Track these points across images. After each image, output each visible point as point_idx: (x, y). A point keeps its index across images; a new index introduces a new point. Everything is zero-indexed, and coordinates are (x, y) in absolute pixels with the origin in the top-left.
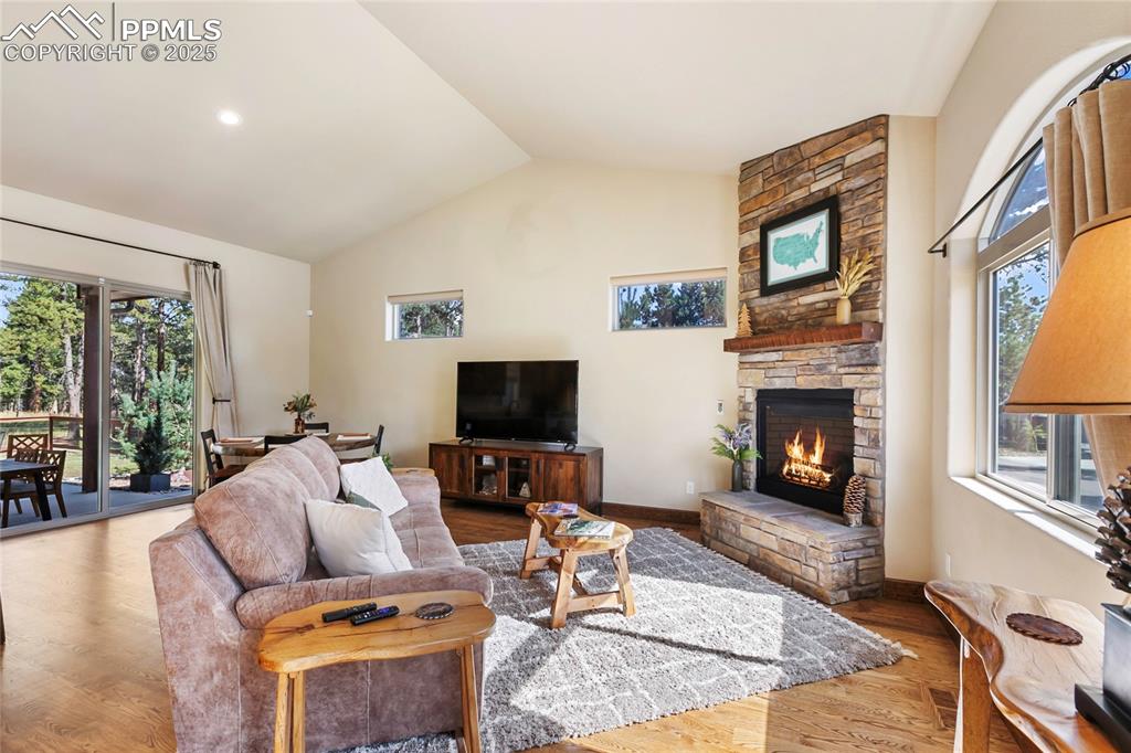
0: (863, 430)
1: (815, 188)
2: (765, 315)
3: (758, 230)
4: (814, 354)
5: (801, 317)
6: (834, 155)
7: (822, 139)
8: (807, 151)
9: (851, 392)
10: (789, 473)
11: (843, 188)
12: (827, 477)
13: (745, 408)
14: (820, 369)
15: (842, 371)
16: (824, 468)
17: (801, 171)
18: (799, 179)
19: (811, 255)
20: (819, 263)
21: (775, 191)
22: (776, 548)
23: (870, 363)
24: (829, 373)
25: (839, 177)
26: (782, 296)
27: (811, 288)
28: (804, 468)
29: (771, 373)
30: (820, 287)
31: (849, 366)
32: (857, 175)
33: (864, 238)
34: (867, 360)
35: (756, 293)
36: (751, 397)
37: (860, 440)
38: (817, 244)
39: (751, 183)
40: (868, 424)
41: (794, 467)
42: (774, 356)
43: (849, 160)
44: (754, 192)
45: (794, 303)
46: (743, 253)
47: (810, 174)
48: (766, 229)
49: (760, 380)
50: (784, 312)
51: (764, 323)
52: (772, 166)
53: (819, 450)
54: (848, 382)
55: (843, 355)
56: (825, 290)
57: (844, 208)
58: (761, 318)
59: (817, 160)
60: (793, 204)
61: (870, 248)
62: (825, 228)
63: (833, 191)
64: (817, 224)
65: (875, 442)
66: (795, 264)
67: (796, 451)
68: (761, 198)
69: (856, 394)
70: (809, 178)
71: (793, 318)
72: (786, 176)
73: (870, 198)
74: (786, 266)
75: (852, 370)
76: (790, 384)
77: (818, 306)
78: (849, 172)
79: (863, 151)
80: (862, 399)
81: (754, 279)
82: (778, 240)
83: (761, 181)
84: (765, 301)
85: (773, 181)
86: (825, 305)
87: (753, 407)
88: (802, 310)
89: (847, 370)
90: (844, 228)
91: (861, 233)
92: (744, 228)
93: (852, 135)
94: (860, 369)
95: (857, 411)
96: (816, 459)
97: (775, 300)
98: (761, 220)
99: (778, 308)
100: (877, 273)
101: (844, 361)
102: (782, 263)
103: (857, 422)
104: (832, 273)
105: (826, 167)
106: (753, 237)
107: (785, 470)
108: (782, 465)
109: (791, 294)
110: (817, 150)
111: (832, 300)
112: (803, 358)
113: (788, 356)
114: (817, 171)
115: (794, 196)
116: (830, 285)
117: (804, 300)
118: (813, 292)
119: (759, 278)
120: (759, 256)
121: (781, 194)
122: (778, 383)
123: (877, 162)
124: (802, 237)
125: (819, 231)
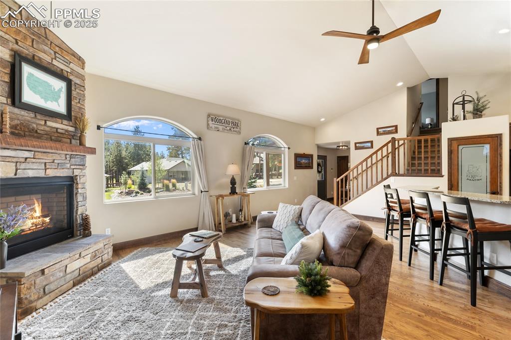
1: (55, 62)
4: (60, 156)
9: (71, 178)
12: (47, 219)
14: (62, 165)
15: (72, 167)
16: (44, 216)
17: (46, 45)
18: (45, 47)
19: (56, 101)
20: (60, 107)
23: (84, 164)
24: (66, 168)
25: (69, 70)
27: (55, 119)
29: (23, 166)
30: (60, 121)
31: (77, 165)
32: (76, 77)
33: (81, 109)
34: (82, 163)
37: (80, 199)
38: (60, 97)
40: (83, 191)
42: (26, 154)
43: (72, 66)
45: (42, 123)
48: (19, 58)
49: (8, 170)
50: (35, 126)
51: (17, 127)
54: (77, 172)
55: (74, 160)
56: (62, 123)
59: (57, 49)
60: (39, 57)
62: (64, 90)
63: (66, 74)
64: (61, 86)
65: (86, 198)
69: (78, 178)
71: (42, 132)
72: (33, 35)
75: (78, 167)
76: (41, 174)
78: (73, 72)
80: (80, 181)
82: (31, 75)
86: (63, 132)
88: (48, 129)
89: (75, 167)
91: (79, 105)
93: (74, 56)
95: (79, 186)
96: (37, 213)
98: (10, 45)
101: (73, 163)
102: (35, 92)
104: (68, 116)
105: (63, 59)
109: (39, 116)
110: (57, 43)
111: (67, 131)
112: (48, 159)
113: (39, 155)
114: (57, 55)
115: (42, 55)
116: (65, 122)
117: (49, 123)
118: (56, 122)
119: (7, 89)
120: (8, 71)
121: (29, 43)
122: (30, 173)
123: (82, 78)
124: (51, 86)
125: (60, 90)
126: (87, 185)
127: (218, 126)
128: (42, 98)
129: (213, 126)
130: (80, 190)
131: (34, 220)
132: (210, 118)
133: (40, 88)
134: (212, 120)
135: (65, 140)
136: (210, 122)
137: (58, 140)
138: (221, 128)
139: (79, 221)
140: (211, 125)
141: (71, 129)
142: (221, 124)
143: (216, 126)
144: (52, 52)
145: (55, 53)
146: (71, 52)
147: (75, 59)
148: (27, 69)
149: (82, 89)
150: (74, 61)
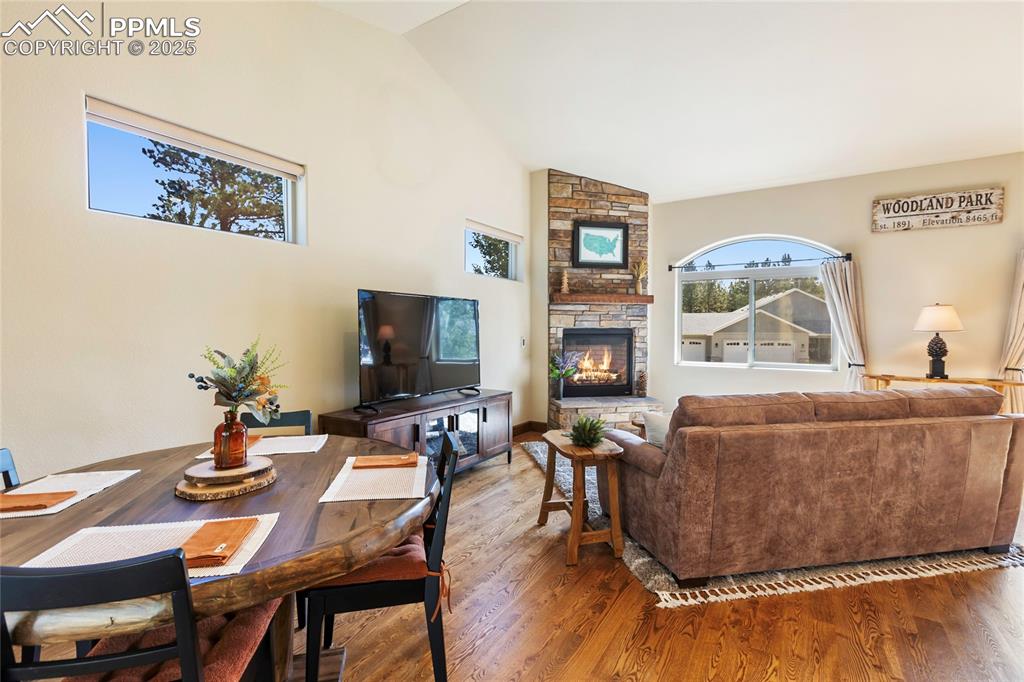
0: (640, 348)
1: (612, 213)
2: (577, 280)
3: (571, 223)
4: (615, 308)
5: (602, 285)
6: (625, 200)
7: (616, 187)
8: (607, 189)
9: (633, 329)
10: (579, 380)
11: (629, 222)
12: (614, 376)
13: (556, 341)
14: (615, 318)
15: (629, 318)
16: (610, 371)
17: (602, 199)
18: (602, 203)
19: (611, 251)
20: (616, 257)
21: (581, 202)
23: (644, 315)
24: (622, 319)
25: (627, 214)
26: (589, 271)
27: (610, 270)
28: (593, 375)
29: (580, 318)
30: (615, 271)
31: (635, 316)
32: (636, 218)
33: (640, 252)
34: (642, 314)
35: (566, 264)
36: (560, 335)
37: (637, 353)
38: (615, 246)
39: (561, 187)
40: (643, 345)
41: (584, 375)
42: (583, 308)
43: (631, 208)
44: (565, 195)
45: (598, 276)
46: (553, 235)
48: (578, 224)
49: (568, 322)
50: (590, 281)
51: (575, 285)
52: (580, 185)
53: (606, 361)
54: (633, 324)
55: (630, 311)
56: (617, 273)
57: (630, 232)
58: (573, 282)
59: (614, 198)
60: (596, 216)
61: (642, 255)
62: (620, 238)
63: (623, 220)
64: (616, 235)
65: (645, 354)
66: (601, 254)
67: (587, 364)
68: (570, 201)
69: (636, 331)
70: (607, 206)
71: (597, 286)
72: (591, 196)
73: (641, 233)
74: (594, 253)
75: (635, 318)
76: (596, 325)
77: (614, 281)
78: (633, 214)
79: (638, 206)
80: (639, 334)
81: (565, 254)
82: (587, 235)
83: (570, 190)
84: (575, 271)
85: (580, 195)
86: (619, 282)
87: (561, 341)
88: (603, 282)
89: (632, 318)
90: (630, 243)
92: (552, 216)
93: (633, 195)
94: (638, 319)
95: (638, 340)
96: (605, 366)
97: (582, 271)
98: (572, 216)
99: (585, 277)
100: (646, 271)
101: (630, 314)
102: (591, 250)
103: (635, 345)
104: (624, 265)
105: (620, 205)
106: (566, 225)
107: (576, 378)
109: (595, 270)
110: (614, 192)
111: (624, 280)
112: (604, 310)
113: (594, 308)
114: (614, 204)
115: (598, 212)
116: (622, 271)
117: (604, 276)
118: (611, 273)
119: (569, 254)
120: (570, 239)
121: (587, 206)
122: (586, 325)
123: (645, 216)
124: (605, 239)
125: (616, 239)
126: (649, 340)
127: (906, 220)
129: (889, 223)
130: (638, 345)
131: (599, 374)
132: (880, 207)
134: (887, 209)
135: (621, 290)
136: (881, 217)
137: (613, 292)
138: (916, 221)
139: (636, 379)
140: (880, 223)
141: (630, 277)
142: (917, 212)
143: (897, 220)
144: (609, 204)
145: (612, 203)
146: (629, 193)
147: (635, 198)
148: (584, 231)
149: (644, 228)
150: (633, 201)
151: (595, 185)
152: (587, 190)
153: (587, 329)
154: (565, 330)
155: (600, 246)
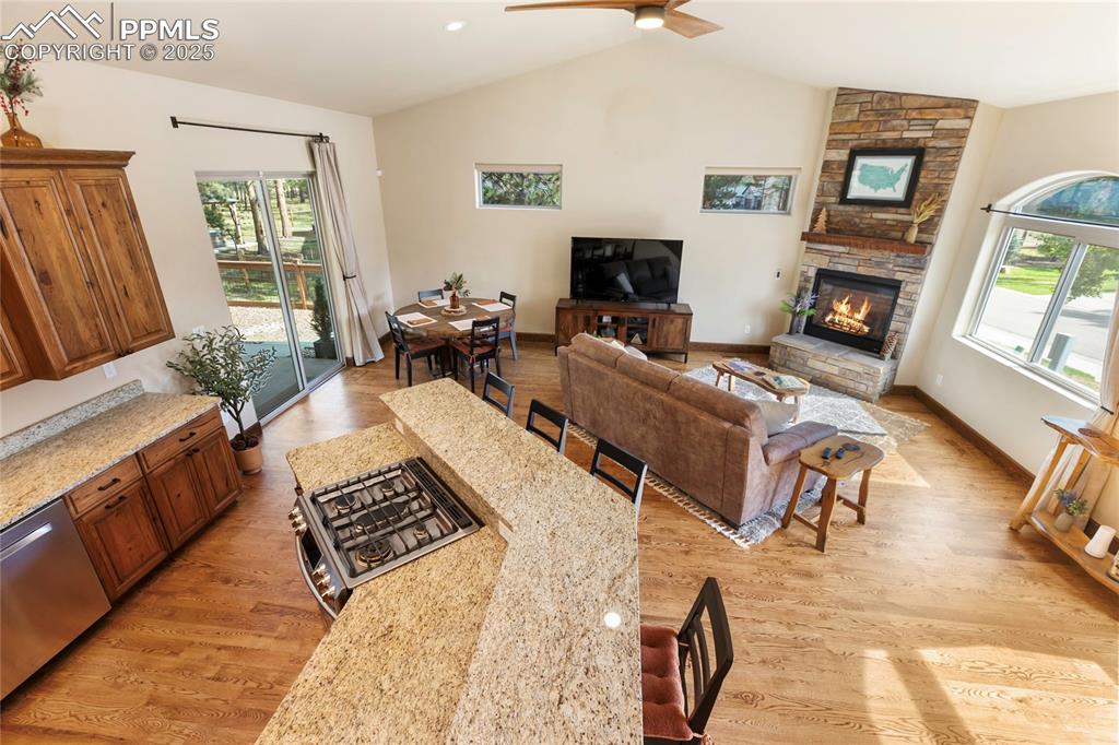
0: (902, 306)
1: (906, 134)
2: (839, 219)
3: (848, 151)
4: (880, 254)
5: (871, 226)
6: (930, 115)
7: (923, 98)
8: (908, 102)
9: (900, 282)
10: (832, 321)
11: (930, 145)
12: (867, 329)
13: (807, 280)
14: (879, 264)
15: (897, 269)
16: (865, 323)
17: (898, 117)
18: (895, 122)
19: (892, 185)
20: (898, 192)
21: (868, 124)
22: (836, 373)
23: (920, 267)
24: (886, 269)
25: (929, 134)
26: (858, 208)
27: (885, 209)
28: (846, 320)
29: (836, 260)
30: (894, 210)
31: (904, 267)
32: (943, 139)
33: (937, 185)
34: (917, 265)
35: (833, 200)
36: (812, 273)
37: (898, 311)
38: (899, 179)
39: (848, 109)
40: (907, 303)
41: (837, 318)
42: (841, 249)
43: (940, 124)
44: (849, 118)
45: (868, 215)
46: (827, 165)
47: (905, 123)
48: (855, 153)
49: (824, 263)
50: (857, 220)
51: (839, 224)
52: (871, 102)
53: (864, 310)
54: (899, 276)
55: (900, 259)
56: (896, 213)
57: (926, 159)
58: (835, 220)
59: (914, 114)
60: (884, 140)
61: (940, 193)
62: (908, 169)
63: (921, 143)
64: (904, 164)
65: (910, 314)
66: (876, 188)
67: (843, 308)
68: (854, 125)
69: (903, 285)
70: (902, 126)
71: (864, 226)
72: (882, 115)
73: (949, 159)
74: (869, 188)
75: (905, 269)
76: (851, 270)
77: (888, 222)
78: (938, 134)
79: (952, 121)
80: (906, 289)
81: (834, 189)
82: (864, 166)
83: (857, 111)
84: (841, 208)
85: (868, 116)
86: (895, 223)
87: (813, 280)
88: (873, 222)
89: (901, 269)
90: (923, 173)
91: (936, 181)
92: (831, 145)
93: (948, 106)
94: (910, 270)
95: (901, 294)
96: (860, 316)
97: (849, 208)
98: (850, 144)
99: (852, 216)
100: (940, 212)
101: (900, 263)
102: (864, 184)
103: (899, 301)
104: (907, 202)
105: (923, 122)
106: (842, 155)
107: (828, 319)
108: (826, 315)
109: (866, 209)
110: (917, 105)
111: (902, 222)
112: (867, 254)
113: (854, 250)
114: (912, 123)
115: (888, 135)
116: (902, 210)
117: (876, 215)
118: (886, 212)
119: (839, 189)
120: (843, 171)
121: (874, 129)
122: (840, 268)
123: (961, 135)
124: (887, 170)
125: (902, 170)
126: (920, 298)
128: (872, 187)
131: (852, 322)
133: (872, 178)
135: (894, 234)
137: (883, 235)
141: (907, 218)
145: (909, 120)
146: (942, 103)
147: (949, 110)
148: (860, 161)
149: (953, 152)
150: (945, 114)
151: (892, 100)
152: (879, 108)
153: (843, 272)
154: (819, 270)
155: (879, 178)
